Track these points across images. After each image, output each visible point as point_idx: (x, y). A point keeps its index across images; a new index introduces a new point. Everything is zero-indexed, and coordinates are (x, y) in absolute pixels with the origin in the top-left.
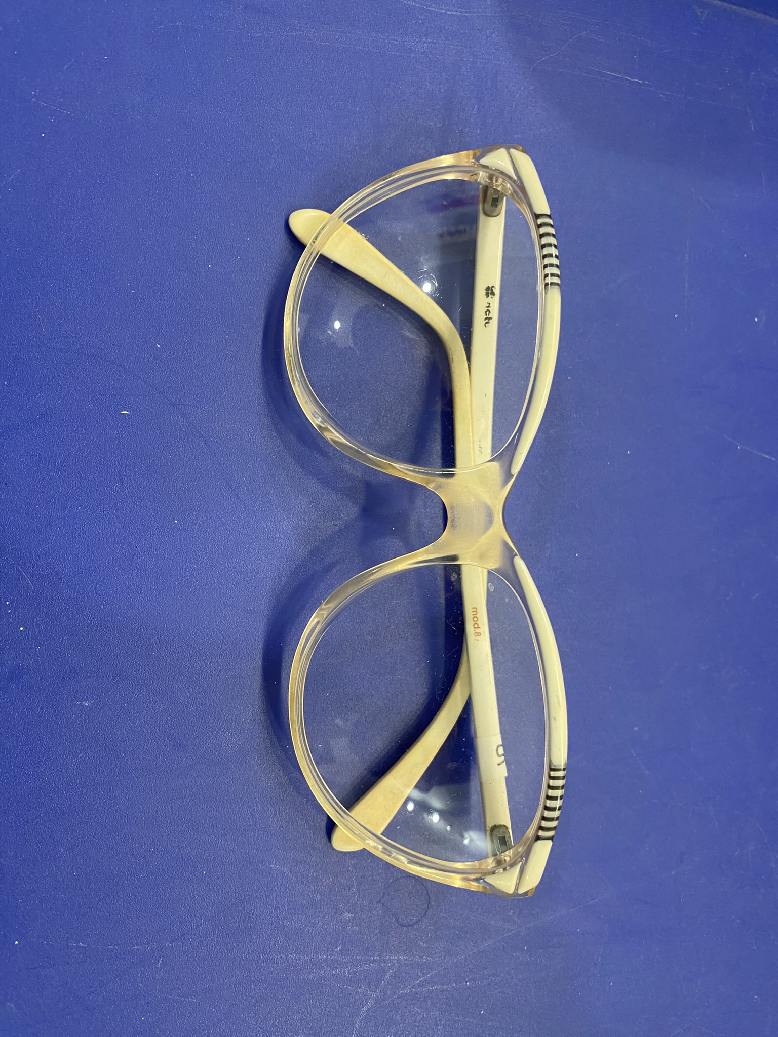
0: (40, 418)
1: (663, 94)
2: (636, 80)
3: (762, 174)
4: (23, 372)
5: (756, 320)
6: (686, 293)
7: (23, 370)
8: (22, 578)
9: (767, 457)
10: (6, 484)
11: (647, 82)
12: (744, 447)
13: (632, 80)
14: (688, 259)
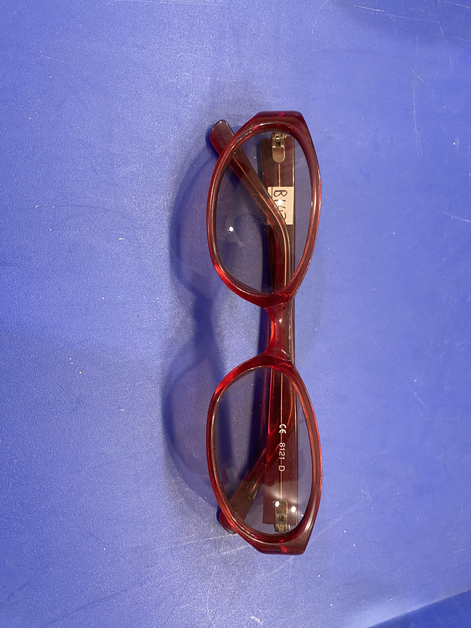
0: (72, 248)
1: (393, 17)
2: (377, 10)
3: (450, 59)
4: (59, 222)
5: (454, 144)
6: (416, 133)
7: (59, 220)
8: (76, 343)
9: (467, 221)
10: (59, 290)
11: (383, 11)
12: (455, 217)
13: (376, 10)
14: (415, 113)
